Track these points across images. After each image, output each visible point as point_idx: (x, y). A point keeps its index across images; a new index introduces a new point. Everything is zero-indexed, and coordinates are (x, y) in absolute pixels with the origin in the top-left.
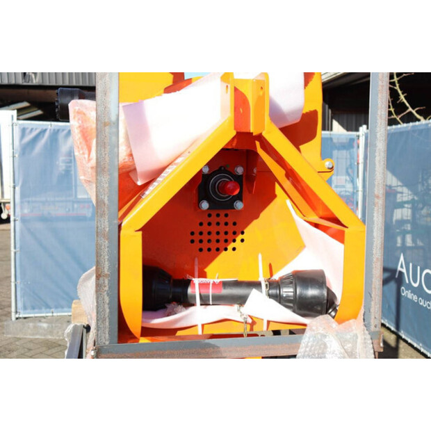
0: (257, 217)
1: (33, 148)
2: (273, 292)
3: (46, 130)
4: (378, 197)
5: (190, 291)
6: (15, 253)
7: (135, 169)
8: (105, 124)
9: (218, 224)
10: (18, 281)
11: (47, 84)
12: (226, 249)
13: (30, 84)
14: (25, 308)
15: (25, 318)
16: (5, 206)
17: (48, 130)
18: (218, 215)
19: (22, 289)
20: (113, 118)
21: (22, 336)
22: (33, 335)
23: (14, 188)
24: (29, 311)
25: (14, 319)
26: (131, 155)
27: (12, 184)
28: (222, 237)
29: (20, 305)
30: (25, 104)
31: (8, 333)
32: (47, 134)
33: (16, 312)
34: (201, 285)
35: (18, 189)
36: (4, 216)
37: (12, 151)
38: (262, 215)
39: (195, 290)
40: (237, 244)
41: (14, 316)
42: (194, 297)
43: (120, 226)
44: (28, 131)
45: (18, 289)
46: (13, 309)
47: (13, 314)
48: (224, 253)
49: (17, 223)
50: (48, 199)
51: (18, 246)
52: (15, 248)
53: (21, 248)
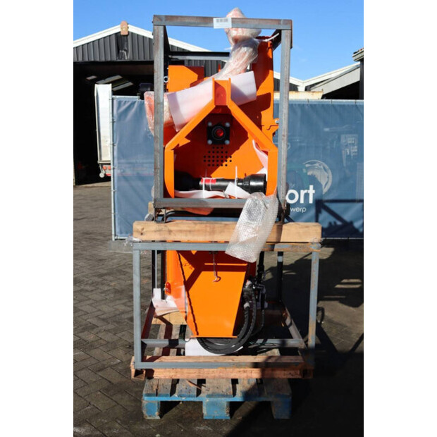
0: (238, 149)
1: (126, 116)
2: (240, 184)
3: (135, 102)
4: (284, 136)
5: (200, 183)
6: (114, 192)
7: (174, 125)
8: (158, 104)
9: (218, 152)
10: (116, 213)
11: (137, 60)
12: (222, 165)
13: (123, 60)
14: (121, 233)
15: (121, 239)
16: (102, 167)
17: (136, 103)
18: (218, 148)
19: (119, 219)
20: (161, 101)
21: (119, 252)
22: (126, 251)
23: (113, 145)
24: (124, 235)
25: (113, 239)
26: (171, 117)
27: (112, 143)
28: (220, 159)
29: (118, 230)
30: (118, 77)
31: (110, 249)
32: (136, 105)
33: (115, 235)
34: (206, 181)
35: (115, 147)
36: (102, 175)
37: (111, 118)
38: (241, 147)
39: (202, 183)
40: (228, 163)
41: (113, 238)
42: (202, 186)
43: (164, 148)
44: (122, 103)
45: (116, 219)
46: (113, 233)
47: (113, 236)
48: (221, 167)
49: (115, 170)
50: (138, 161)
51: (116, 187)
52: (114, 188)
53: (118, 188)
